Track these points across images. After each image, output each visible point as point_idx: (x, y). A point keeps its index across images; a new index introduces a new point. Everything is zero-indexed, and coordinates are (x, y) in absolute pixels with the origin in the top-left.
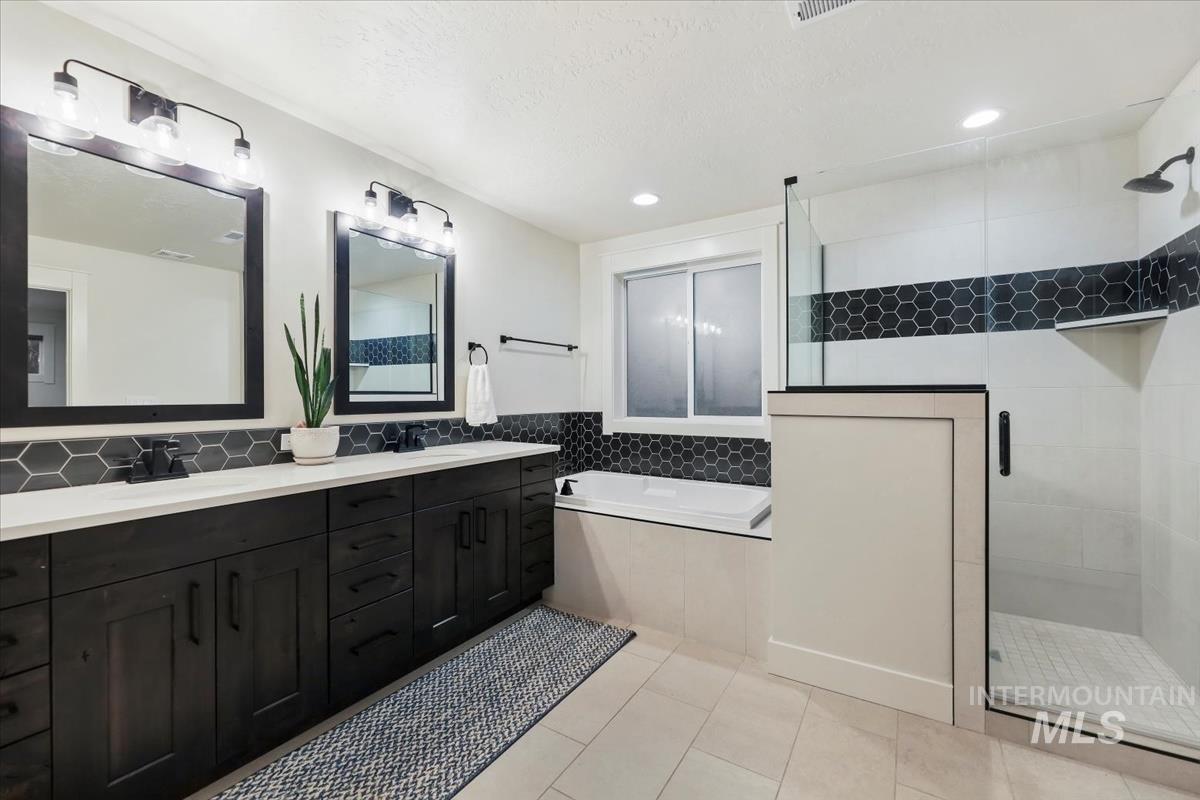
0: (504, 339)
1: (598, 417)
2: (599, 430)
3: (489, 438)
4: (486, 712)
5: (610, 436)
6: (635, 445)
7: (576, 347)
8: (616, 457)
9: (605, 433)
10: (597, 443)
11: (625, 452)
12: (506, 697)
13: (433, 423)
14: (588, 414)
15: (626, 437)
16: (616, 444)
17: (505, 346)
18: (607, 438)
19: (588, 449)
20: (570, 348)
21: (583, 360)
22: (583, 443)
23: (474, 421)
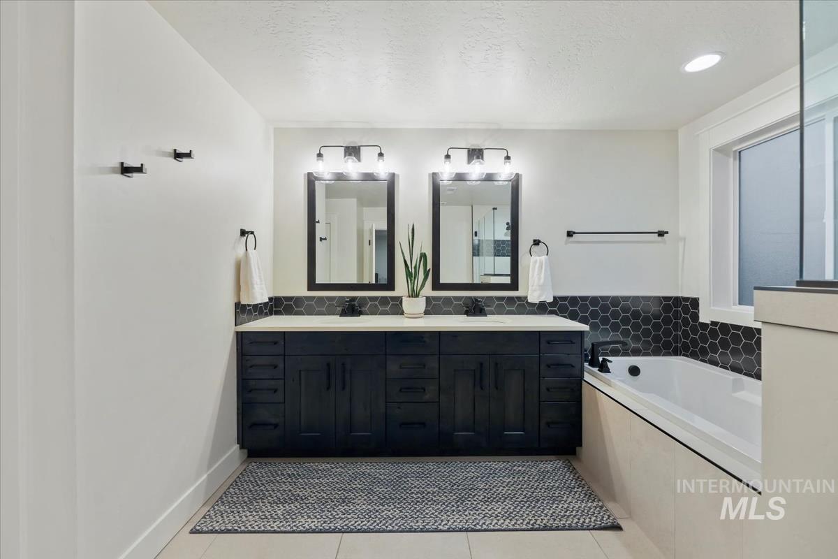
0: (570, 234)
1: (695, 302)
2: (696, 317)
3: (552, 313)
4: (450, 503)
5: (707, 324)
6: (736, 339)
7: (667, 233)
8: (714, 349)
9: (701, 320)
10: (694, 330)
11: (725, 344)
12: (470, 503)
13: (501, 298)
14: (686, 299)
15: (725, 327)
16: (713, 334)
17: (571, 239)
18: (704, 326)
19: (685, 334)
20: (661, 234)
21: (681, 245)
22: (681, 328)
23: (534, 298)
